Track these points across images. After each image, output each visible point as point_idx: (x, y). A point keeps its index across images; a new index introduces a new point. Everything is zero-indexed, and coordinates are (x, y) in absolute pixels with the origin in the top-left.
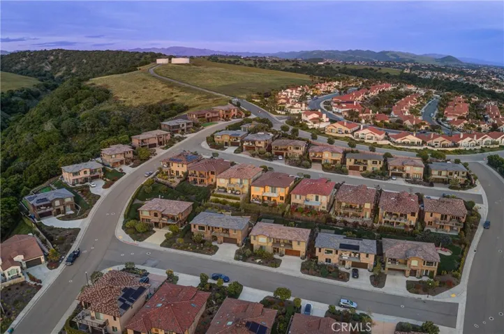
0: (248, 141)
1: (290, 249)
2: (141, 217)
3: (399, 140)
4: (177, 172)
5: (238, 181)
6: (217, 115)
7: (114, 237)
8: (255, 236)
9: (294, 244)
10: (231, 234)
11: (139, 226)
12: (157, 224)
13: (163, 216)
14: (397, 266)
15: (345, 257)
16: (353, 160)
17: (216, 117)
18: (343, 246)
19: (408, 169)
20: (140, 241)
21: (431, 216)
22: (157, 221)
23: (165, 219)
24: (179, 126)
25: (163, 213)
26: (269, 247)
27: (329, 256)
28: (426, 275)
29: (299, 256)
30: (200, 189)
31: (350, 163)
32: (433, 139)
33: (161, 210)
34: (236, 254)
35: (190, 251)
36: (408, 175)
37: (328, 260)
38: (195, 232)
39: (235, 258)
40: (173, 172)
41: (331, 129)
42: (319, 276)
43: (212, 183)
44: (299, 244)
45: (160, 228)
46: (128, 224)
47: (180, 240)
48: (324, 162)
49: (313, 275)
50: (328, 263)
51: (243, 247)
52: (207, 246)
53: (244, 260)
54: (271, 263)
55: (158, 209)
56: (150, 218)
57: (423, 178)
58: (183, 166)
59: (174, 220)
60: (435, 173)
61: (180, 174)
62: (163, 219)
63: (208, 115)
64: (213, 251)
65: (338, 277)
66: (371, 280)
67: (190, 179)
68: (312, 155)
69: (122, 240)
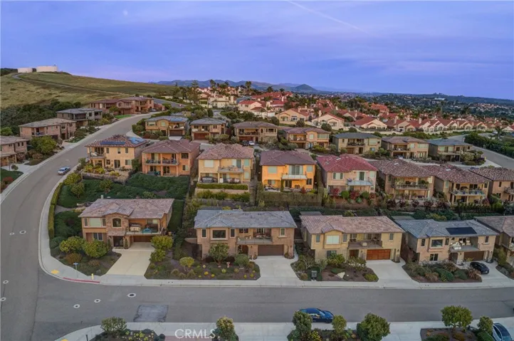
0: (196, 126)
1: (377, 248)
2: (84, 231)
3: (364, 126)
4: (117, 163)
5: (234, 162)
6: (130, 107)
7: (40, 272)
8: (318, 236)
9: (384, 238)
10: (274, 239)
11: (89, 246)
12: (118, 241)
13: (132, 223)
15: (457, 247)
16: (346, 141)
17: (129, 109)
18: (453, 231)
19: (411, 146)
20: (100, 274)
21: (500, 186)
22: (121, 234)
23: (137, 228)
24: (85, 114)
25: (132, 217)
26: (343, 250)
27: (434, 250)
29: (389, 258)
30: (172, 180)
31: (342, 144)
32: (397, 124)
33: (128, 213)
34: (296, 271)
35: (211, 278)
36: (412, 154)
37: (434, 257)
38: (205, 243)
39: (302, 278)
40: (108, 162)
41: (283, 118)
42: (443, 281)
43: (184, 173)
44: (391, 238)
45: (126, 247)
46: (65, 245)
47: (188, 261)
48: (307, 146)
49: (434, 281)
50: (434, 262)
51: (296, 259)
52: (237, 265)
53: (319, 278)
54: (364, 275)
55: (120, 212)
56: (103, 231)
57: (429, 156)
58: (127, 152)
59: (155, 228)
60: (441, 150)
61: (122, 164)
62: (132, 229)
63: (120, 105)
64: (253, 272)
65: (468, 276)
66: (504, 273)
67: (146, 169)
68: (292, 137)
69: (61, 277)
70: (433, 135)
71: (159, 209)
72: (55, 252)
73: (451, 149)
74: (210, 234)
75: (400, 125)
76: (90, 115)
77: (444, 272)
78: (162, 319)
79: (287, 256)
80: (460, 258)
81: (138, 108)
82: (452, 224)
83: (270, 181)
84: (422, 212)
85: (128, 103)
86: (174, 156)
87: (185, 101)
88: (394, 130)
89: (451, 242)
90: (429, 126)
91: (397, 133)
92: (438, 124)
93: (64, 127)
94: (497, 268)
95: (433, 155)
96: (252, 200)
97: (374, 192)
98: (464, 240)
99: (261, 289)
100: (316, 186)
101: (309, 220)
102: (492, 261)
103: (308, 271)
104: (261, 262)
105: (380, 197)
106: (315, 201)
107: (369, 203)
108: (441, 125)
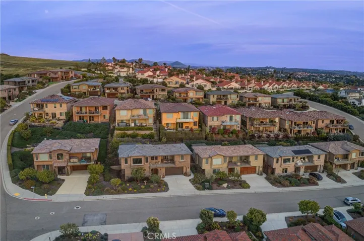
0: (109, 89)
1: (247, 166)
2: (36, 164)
3: (225, 87)
4: (54, 115)
5: (141, 112)
6: (57, 76)
7: (5, 195)
8: (207, 159)
9: (252, 159)
10: (177, 163)
11: (42, 175)
12: (61, 170)
13: (71, 156)
14: (342, 162)
15: (300, 163)
16: (216, 96)
18: (296, 152)
19: (260, 99)
20: (51, 195)
22: (64, 165)
23: (76, 160)
25: (71, 152)
26: (224, 168)
27: (285, 166)
28: (358, 166)
29: (255, 172)
31: (213, 99)
32: (247, 85)
33: (68, 149)
34: (193, 184)
35: (134, 193)
36: (260, 104)
37: (285, 170)
38: (127, 168)
39: (198, 189)
40: (47, 114)
41: (169, 83)
42: (293, 186)
43: (104, 120)
44: (256, 159)
45: (68, 175)
46: (22, 175)
47: (116, 181)
48: (189, 101)
49: (288, 187)
50: (285, 174)
51: (192, 176)
52: (152, 182)
53: (210, 188)
54: (240, 184)
55: (63, 148)
56: (50, 163)
57: (271, 105)
58: (61, 106)
59: (89, 159)
60: (279, 101)
61: (58, 116)
62: (72, 160)
63: (49, 75)
64: (163, 187)
65: (309, 182)
66: (333, 179)
67: (76, 119)
68: (178, 95)
69: (22, 198)
70: (272, 92)
71: (90, 145)
72: (16, 180)
73: (286, 100)
74: (130, 161)
75: (249, 86)
76: (29, 82)
77: (293, 180)
78: (104, 223)
79: (186, 174)
80: (302, 171)
81: (62, 77)
82: (296, 148)
83: (167, 124)
84: (274, 142)
85: (56, 73)
86: (96, 108)
87: (96, 72)
88: (246, 89)
89: (295, 160)
90: (269, 86)
91: (247, 91)
92: (274, 85)
93: (10, 91)
94: (327, 176)
95: (274, 105)
96: (156, 138)
97: (239, 129)
98: (304, 159)
99: (171, 198)
100: (200, 126)
101: (199, 149)
102: (323, 172)
103: (203, 183)
104: (168, 179)
105: (244, 133)
106: (201, 136)
107: (237, 136)
108: (276, 86)
